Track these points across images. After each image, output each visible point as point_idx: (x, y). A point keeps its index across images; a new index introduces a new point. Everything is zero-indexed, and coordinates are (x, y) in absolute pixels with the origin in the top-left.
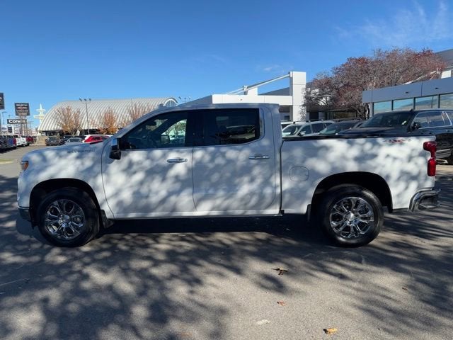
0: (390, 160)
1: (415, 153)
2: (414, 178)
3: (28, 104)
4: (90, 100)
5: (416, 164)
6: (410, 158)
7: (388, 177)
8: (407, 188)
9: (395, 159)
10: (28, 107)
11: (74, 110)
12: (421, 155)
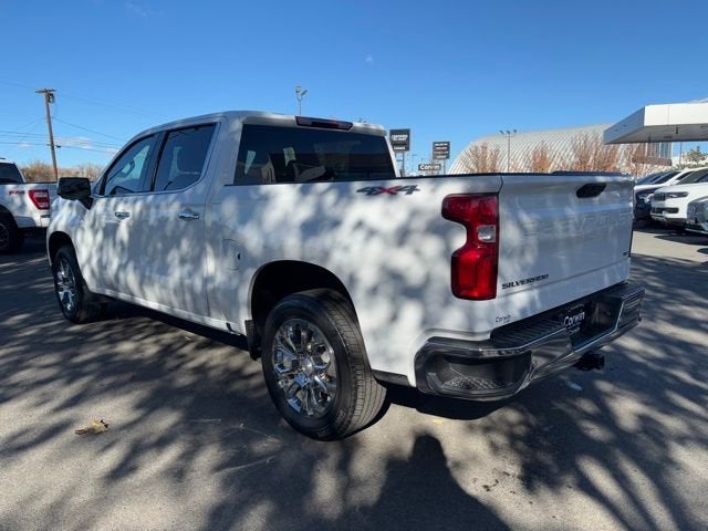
0: (360, 235)
1: (419, 224)
2: (414, 293)
3: (448, 143)
4: (515, 131)
5: (418, 253)
6: (403, 236)
7: (353, 279)
8: (394, 318)
9: (372, 233)
10: (448, 147)
11: (491, 148)
12: (433, 229)
